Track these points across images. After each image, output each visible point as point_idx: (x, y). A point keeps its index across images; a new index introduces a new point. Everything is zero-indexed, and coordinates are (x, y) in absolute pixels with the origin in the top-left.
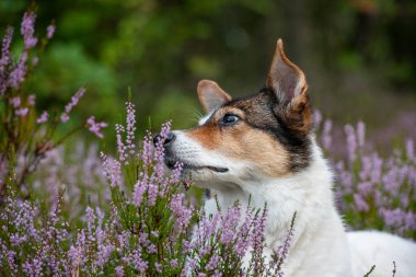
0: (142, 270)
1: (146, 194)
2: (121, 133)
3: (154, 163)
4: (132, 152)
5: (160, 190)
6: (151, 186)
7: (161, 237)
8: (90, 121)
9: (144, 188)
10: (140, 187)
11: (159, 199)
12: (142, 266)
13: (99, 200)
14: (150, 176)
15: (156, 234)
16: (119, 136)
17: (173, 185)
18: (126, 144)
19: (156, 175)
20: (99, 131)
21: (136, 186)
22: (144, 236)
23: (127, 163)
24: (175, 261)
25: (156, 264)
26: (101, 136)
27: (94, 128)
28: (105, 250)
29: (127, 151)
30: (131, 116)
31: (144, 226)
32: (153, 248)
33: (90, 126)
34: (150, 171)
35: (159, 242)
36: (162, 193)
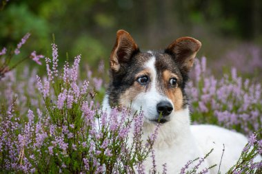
0: (65, 149)
1: (66, 101)
2: (49, 63)
3: (71, 82)
4: (57, 75)
5: (74, 99)
6: (69, 96)
7: (76, 128)
8: (33, 54)
9: (64, 98)
10: (62, 97)
11: (74, 104)
12: (64, 146)
13: (39, 104)
14: (68, 90)
15: (72, 126)
16: (48, 65)
17: (83, 95)
18: (52, 70)
19: (72, 90)
20: (39, 61)
21: (59, 96)
22: (65, 128)
23: (53, 82)
24: (84, 143)
25: (73, 145)
26: (40, 63)
27: (36, 59)
28: (41, 137)
29: (53, 74)
30: (55, 52)
31: (65, 121)
32: (71, 135)
33: (33, 57)
34: (68, 87)
35: (74, 131)
36: (76, 101)
